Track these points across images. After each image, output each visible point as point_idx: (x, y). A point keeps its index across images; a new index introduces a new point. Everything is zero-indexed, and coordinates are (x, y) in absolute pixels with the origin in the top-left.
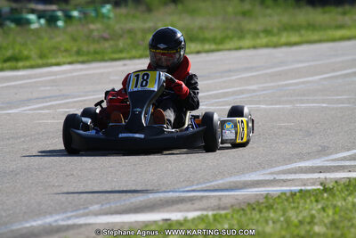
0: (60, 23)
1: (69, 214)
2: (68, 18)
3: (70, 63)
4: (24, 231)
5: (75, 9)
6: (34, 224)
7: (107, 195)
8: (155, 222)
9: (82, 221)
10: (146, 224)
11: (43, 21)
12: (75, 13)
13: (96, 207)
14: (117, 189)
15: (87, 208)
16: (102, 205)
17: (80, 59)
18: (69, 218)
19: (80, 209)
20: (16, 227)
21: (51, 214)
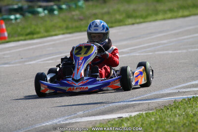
0: (56, 12)
1: (66, 118)
2: (60, 9)
3: (63, 34)
4: (42, 128)
5: (64, 4)
6: (47, 124)
7: (87, 106)
8: (114, 119)
9: (73, 121)
10: (109, 121)
11: (46, 12)
12: (64, 6)
13: (81, 113)
14: (92, 102)
15: (76, 113)
16: (84, 111)
17: (68, 31)
18: (66, 120)
19: (72, 114)
20: (38, 126)
21: (56, 118)
